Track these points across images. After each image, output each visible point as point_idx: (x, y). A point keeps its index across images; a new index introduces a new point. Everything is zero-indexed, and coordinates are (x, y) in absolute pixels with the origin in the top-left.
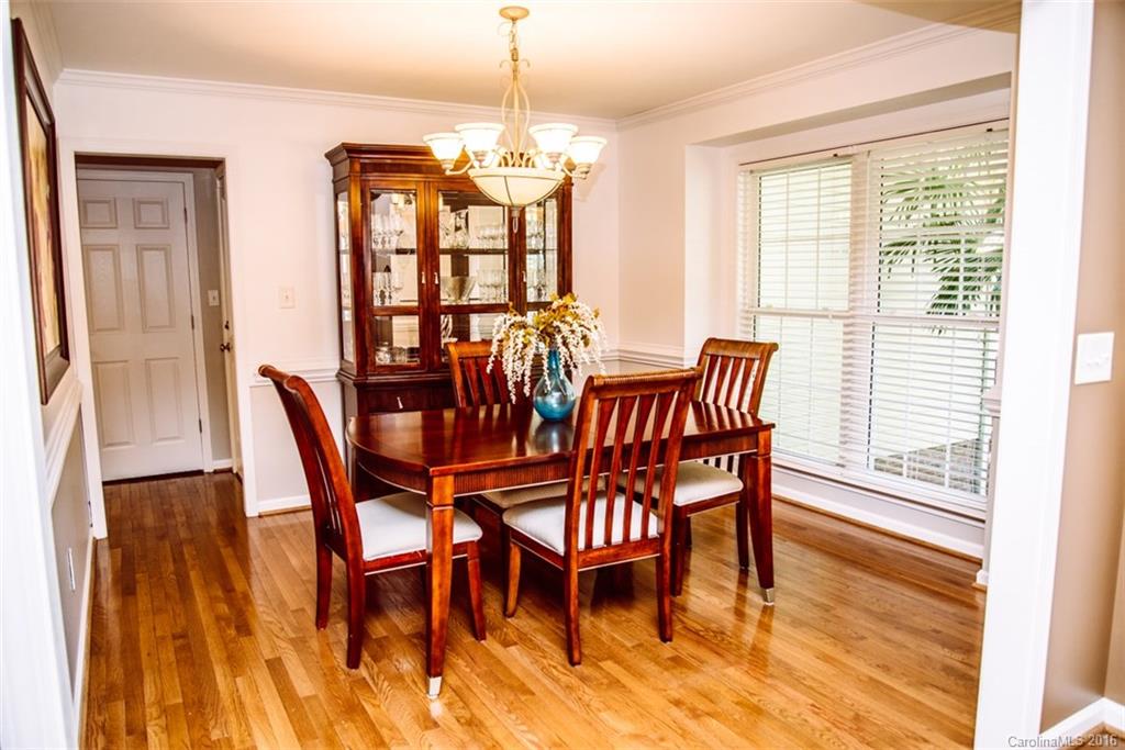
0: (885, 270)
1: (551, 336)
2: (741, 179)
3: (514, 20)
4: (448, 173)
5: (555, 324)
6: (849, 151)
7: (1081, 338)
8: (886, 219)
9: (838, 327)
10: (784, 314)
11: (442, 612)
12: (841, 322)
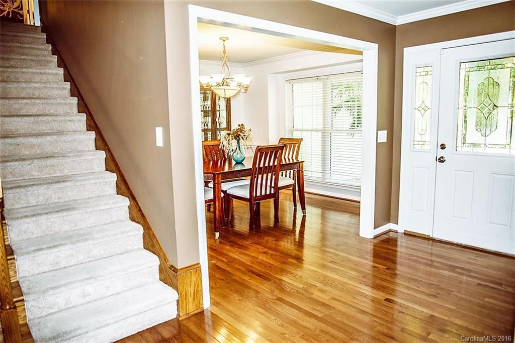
0: (334, 115)
1: (238, 137)
2: (286, 85)
3: (224, 41)
4: (205, 88)
5: (239, 133)
6: (322, 77)
7: (379, 132)
8: (334, 97)
9: (320, 133)
10: (303, 130)
11: (219, 213)
12: (321, 132)
